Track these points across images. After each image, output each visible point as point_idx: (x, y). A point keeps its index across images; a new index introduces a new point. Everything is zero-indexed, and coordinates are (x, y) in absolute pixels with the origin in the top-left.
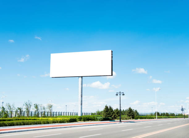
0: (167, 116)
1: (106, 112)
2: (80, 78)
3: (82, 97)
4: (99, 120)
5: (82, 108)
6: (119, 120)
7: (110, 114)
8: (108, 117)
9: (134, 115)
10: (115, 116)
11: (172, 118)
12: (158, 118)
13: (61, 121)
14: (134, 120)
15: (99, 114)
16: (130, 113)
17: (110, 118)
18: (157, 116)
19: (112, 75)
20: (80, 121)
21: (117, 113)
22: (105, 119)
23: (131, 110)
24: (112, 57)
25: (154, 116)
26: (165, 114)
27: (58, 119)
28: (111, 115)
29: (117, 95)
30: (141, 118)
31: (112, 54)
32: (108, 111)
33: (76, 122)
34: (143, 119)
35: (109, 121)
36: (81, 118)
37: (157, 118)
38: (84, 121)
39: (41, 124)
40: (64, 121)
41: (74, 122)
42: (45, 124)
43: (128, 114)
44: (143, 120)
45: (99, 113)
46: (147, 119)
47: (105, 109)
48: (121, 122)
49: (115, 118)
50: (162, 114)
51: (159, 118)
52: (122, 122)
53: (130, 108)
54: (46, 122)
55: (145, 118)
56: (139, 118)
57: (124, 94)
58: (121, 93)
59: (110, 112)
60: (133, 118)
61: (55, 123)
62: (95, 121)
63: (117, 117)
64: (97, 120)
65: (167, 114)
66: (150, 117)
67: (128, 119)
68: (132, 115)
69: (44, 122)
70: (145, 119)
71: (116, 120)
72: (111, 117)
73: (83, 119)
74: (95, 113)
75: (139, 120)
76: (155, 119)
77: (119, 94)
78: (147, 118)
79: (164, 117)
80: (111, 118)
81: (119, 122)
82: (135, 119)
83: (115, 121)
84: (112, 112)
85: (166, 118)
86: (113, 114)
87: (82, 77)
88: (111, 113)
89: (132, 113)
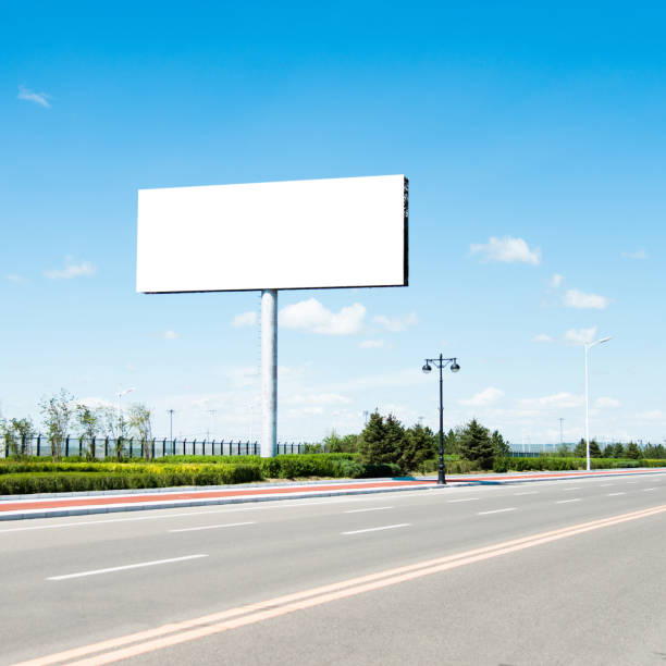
0: (635, 457)
1: (375, 439)
2: (268, 297)
3: (275, 376)
4: (350, 475)
5: (275, 424)
6: (435, 476)
7: (393, 450)
8: (385, 460)
9: (490, 454)
10: (410, 457)
11: (656, 465)
12: (593, 467)
13: (201, 476)
14: (490, 476)
15: (339, 450)
16: (472, 445)
17: (392, 465)
18: (588, 459)
19: (406, 284)
20: (272, 477)
21: (420, 446)
22: (372, 472)
23: (480, 431)
24: (406, 204)
25: (575, 460)
26: (625, 447)
27: (187, 470)
28: (395, 453)
29: (429, 369)
30: (523, 467)
31: (406, 192)
32: (383, 437)
33: (259, 483)
34: (529, 469)
35: (389, 480)
36: (278, 466)
37: (591, 468)
38: (291, 476)
39: (127, 487)
40: (212, 477)
41: (253, 484)
42: (142, 487)
43: (466, 448)
44: (532, 473)
45: (338, 446)
46: (547, 472)
47: (371, 427)
48: (444, 482)
49: (413, 467)
50: (609, 449)
51: (600, 467)
52: (448, 484)
53: (475, 422)
54: (146, 479)
55: (540, 468)
56: (513, 467)
57: (458, 367)
58: (444, 363)
59: (391, 441)
60: (487, 466)
61: (180, 484)
62: (333, 480)
63: (420, 461)
64: (341, 475)
65: (632, 447)
66: (560, 461)
67: (467, 471)
68: (485, 455)
69: (139, 480)
70: (539, 473)
71: (417, 475)
72: (395, 462)
73: (284, 471)
74: (319, 446)
75: (512, 475)
76: (581, 472)
77: (438, 363)
78: (547, 468)
79: (621, 461)
80: (397, 466)
81: (435, 485)
82: (498, 471)
83: (413, 479)
84: (398, 438)
85: (629, 466)
86: (402, 448)
87: (274, 292)
88: (394, 445)
89: (485, 447)
